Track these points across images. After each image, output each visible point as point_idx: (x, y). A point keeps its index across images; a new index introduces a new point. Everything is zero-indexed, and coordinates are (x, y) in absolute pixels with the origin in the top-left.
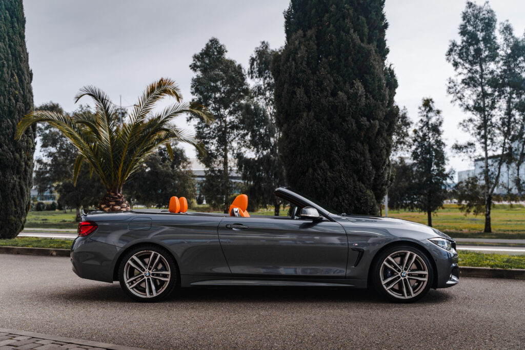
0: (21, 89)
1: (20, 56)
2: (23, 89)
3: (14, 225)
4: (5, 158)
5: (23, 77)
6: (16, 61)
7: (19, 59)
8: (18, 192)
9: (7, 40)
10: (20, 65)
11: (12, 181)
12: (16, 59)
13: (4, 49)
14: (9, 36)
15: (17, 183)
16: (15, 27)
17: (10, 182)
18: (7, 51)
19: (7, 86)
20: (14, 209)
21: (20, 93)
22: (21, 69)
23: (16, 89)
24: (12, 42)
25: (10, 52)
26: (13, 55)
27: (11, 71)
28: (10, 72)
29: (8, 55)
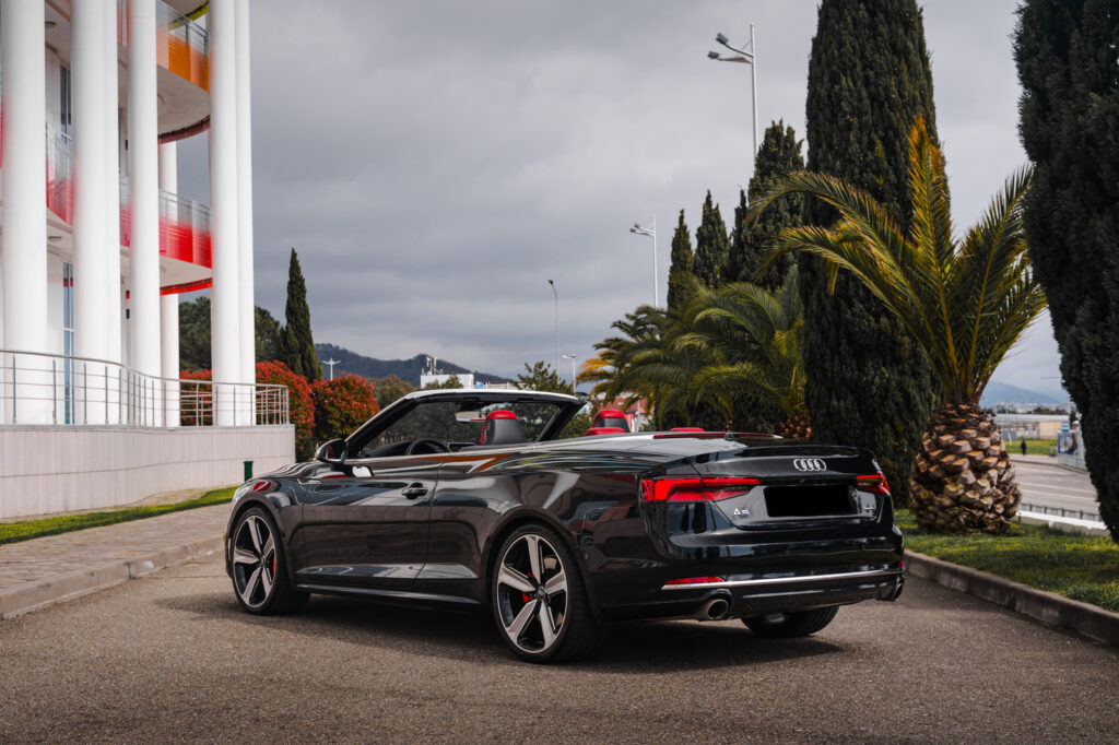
0: (891, 171)
1: (888, 98)
2: (897, 171)
3: (898, 479)
4: (857, 329)
5: (897, 143)
6: (881, 111)
7: (886, 105)
8: (897, 404)
9: (859, 69)
10: (889, 118)
11: (877, 380)
12: (881, 105)
13: (850, 91)
14: (863, 57)
15: (894, 384)
16: (880, 34)
17: (873, 384)
18: (859, 93)
19: (857, 171)
20: (891, 441)
21: (887, 180)
22: (891, 126)
23: (878, 173)
24: (872, 69)
25: (865, 94)
26: (874, 98)
27: (869, 136)
28: (865, 138)
29: (861, 101)
